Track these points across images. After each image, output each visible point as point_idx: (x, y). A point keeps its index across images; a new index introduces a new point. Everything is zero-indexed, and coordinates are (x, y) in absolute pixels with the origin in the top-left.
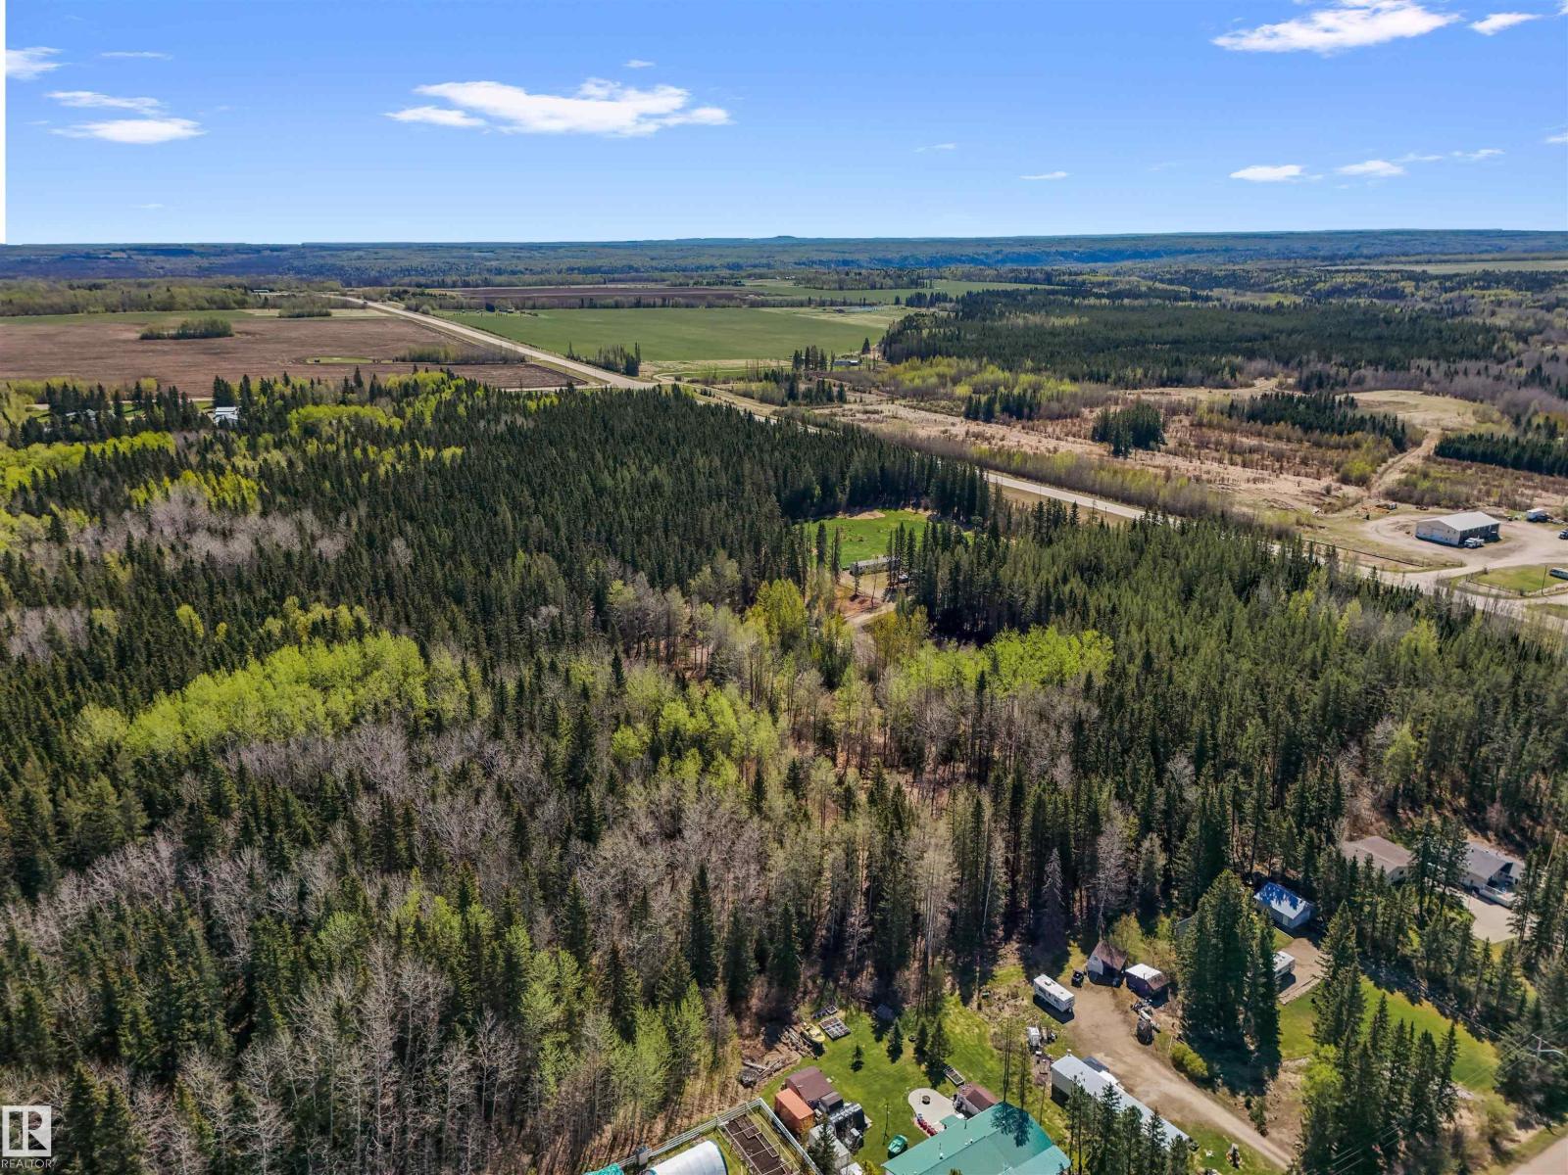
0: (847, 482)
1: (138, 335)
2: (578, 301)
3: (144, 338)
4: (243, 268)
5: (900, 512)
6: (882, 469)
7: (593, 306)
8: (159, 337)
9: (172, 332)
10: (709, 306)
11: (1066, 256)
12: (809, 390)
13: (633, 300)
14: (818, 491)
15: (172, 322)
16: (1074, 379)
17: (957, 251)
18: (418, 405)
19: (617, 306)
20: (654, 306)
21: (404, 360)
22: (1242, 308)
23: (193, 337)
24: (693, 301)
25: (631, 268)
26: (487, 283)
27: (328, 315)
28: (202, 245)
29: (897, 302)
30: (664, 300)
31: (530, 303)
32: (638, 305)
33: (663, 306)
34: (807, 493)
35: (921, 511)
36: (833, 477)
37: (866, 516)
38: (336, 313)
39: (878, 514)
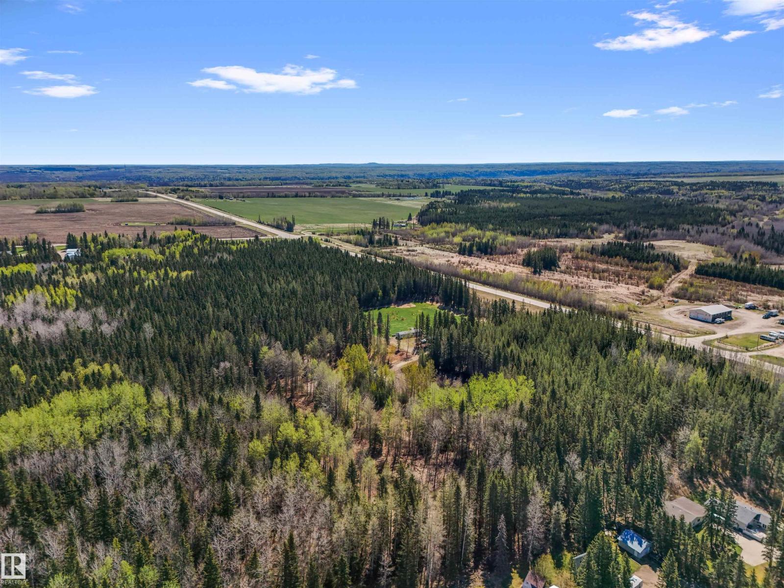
0: (396, 288)
1: (35, 211)
2: (266, 194)
3: (38, 212)
4: (100, 177)
5: (424, 304)
6: (414, 281)
7: (274, 196)
8: (46, 212)
9: (53, 209)
10: (333, 197)
11: (509, 173)
12: (380, 239)
13: (294, 194)
14: (380, 293)
15: (53, 205)
16: (513, 234)
17: (456, 170)
18: (173, 248)
19: (286, 196)
20: (305, 197)
21: (172, 224)
22: (595, 199)
23: (64, 212)
24: (325, 195)
25: (296, 177)
26: (222, 185)
27: (137, 200)
28: (80, 166)
29: (426, 195)
30: (310, 193)
31: (242, 195)
32: (296, 196)
33: (309, 197)
34: (375, 294)
35: (434, 303)
36: (389, 286)
37: (406, 306)
38: (141, 200)
39: (412, 305)
